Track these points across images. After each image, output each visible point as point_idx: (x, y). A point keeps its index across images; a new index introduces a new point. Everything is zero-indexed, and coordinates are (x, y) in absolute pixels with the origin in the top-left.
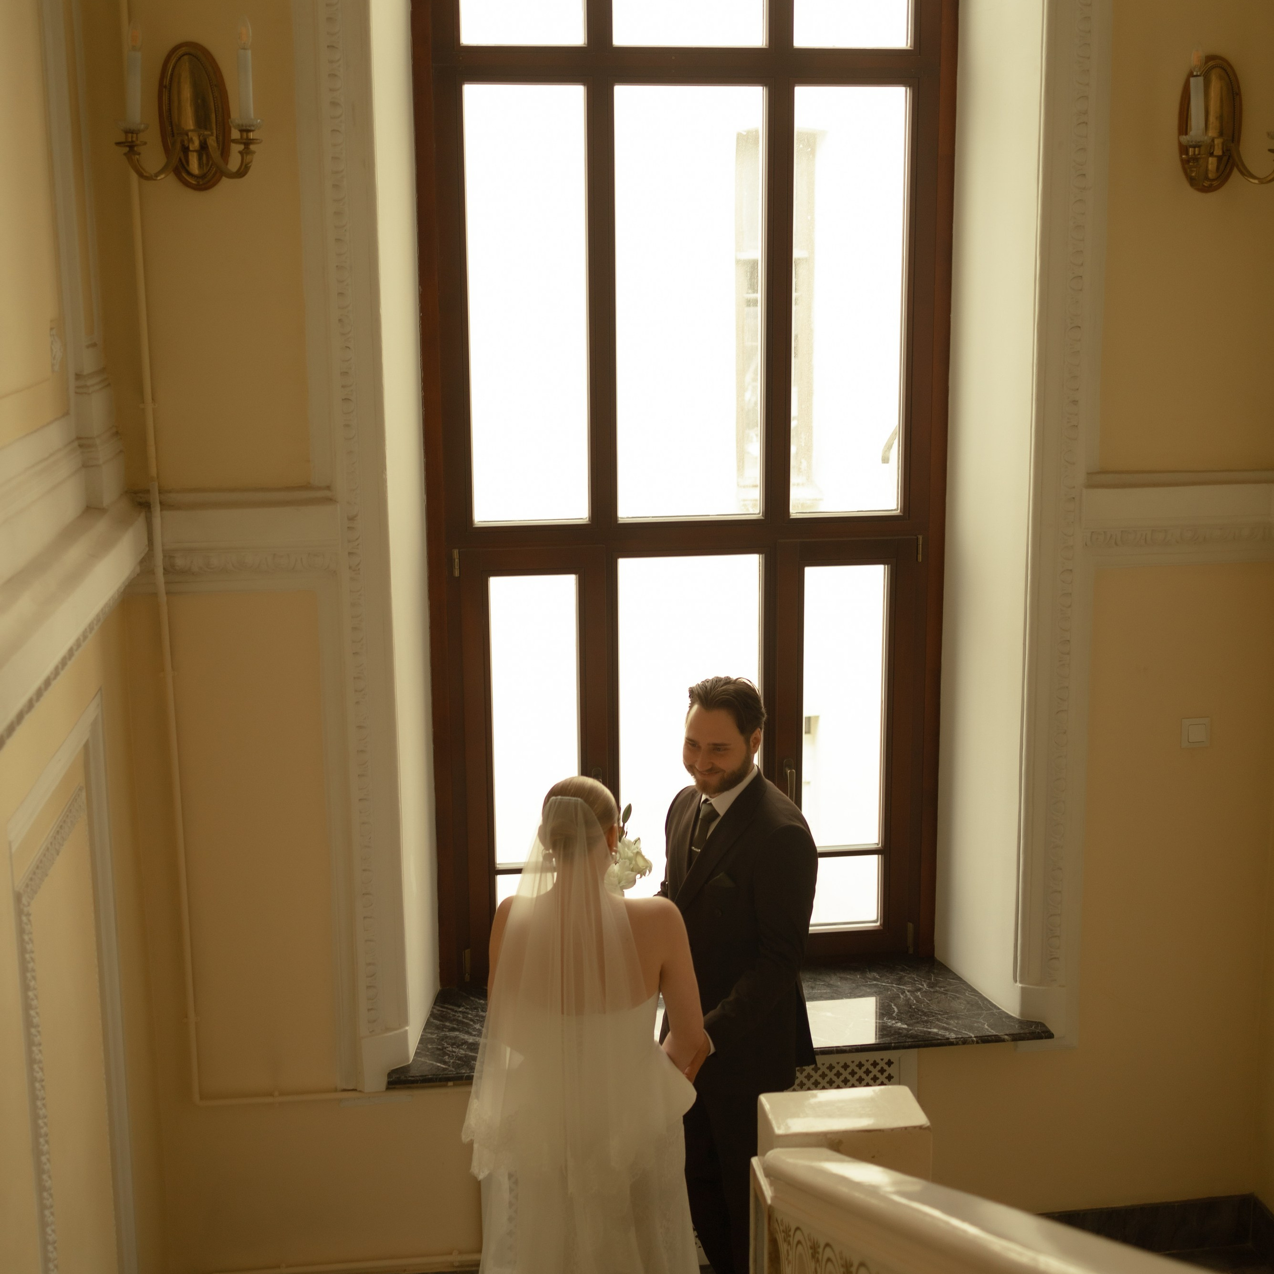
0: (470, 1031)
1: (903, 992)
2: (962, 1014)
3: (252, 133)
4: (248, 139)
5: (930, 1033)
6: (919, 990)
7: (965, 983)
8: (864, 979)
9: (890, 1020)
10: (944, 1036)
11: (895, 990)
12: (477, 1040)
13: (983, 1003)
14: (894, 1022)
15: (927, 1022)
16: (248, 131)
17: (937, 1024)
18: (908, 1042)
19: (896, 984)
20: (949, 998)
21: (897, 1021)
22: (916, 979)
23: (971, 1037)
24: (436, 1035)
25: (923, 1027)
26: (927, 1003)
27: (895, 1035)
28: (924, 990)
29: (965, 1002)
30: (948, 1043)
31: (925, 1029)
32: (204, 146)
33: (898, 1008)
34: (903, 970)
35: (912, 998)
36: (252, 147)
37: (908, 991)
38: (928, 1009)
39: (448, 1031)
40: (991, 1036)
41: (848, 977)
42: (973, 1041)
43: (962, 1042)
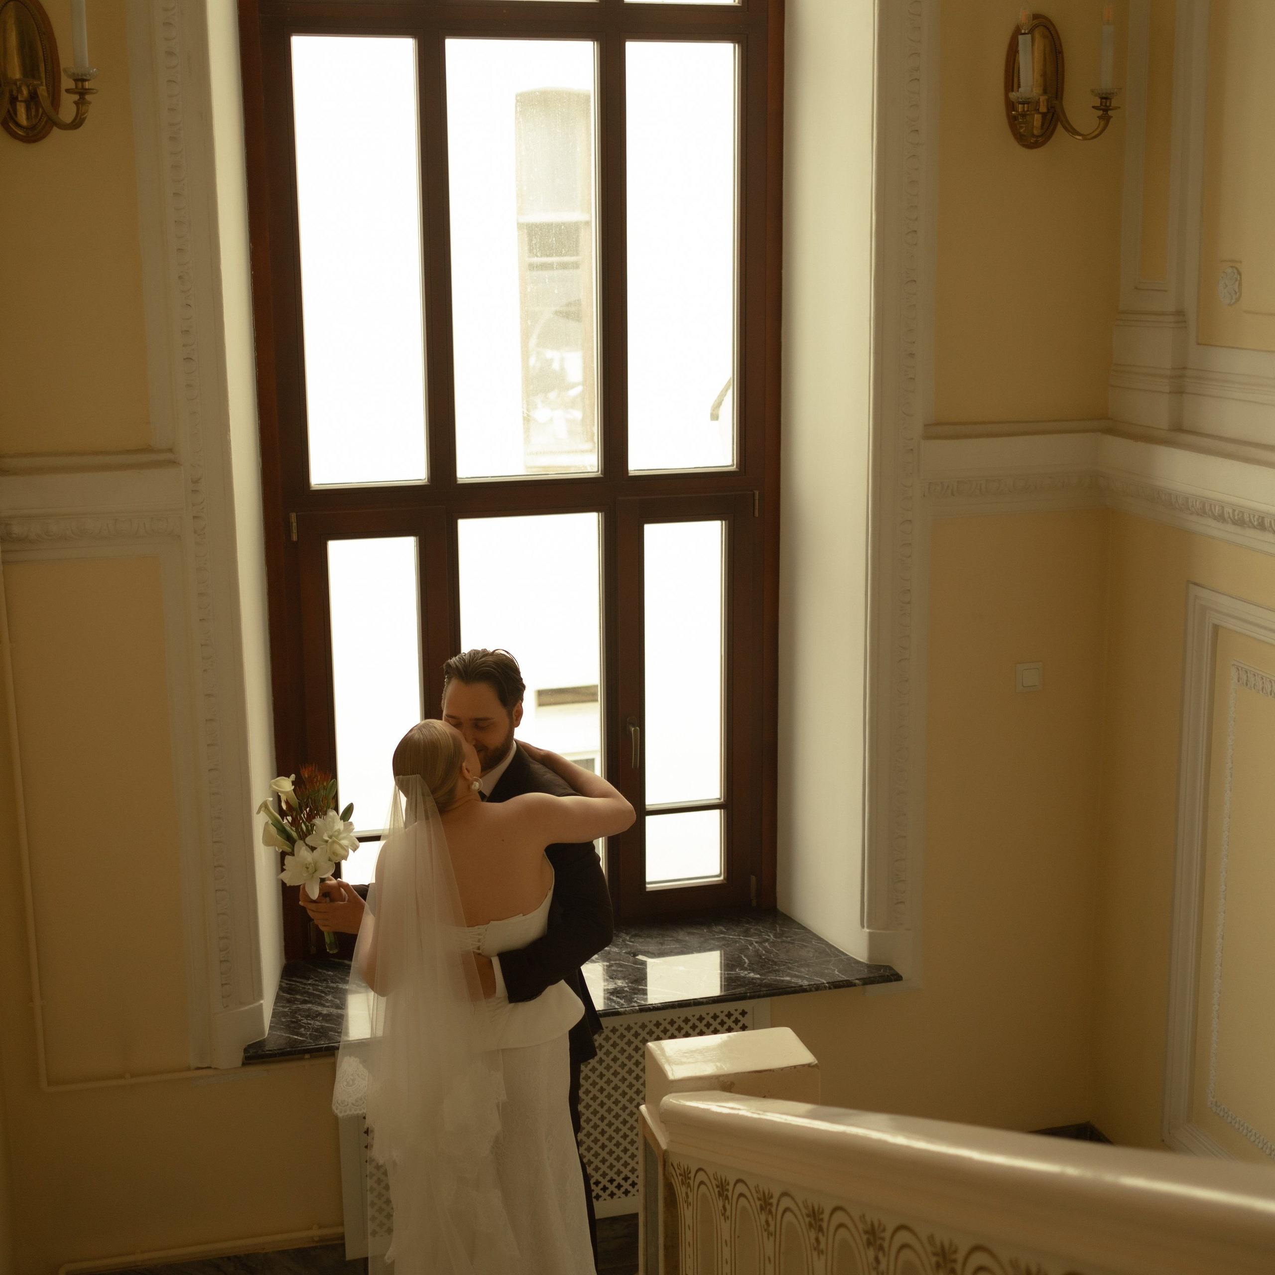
0: (324, 1002)
1: (751, 944)
2: (812, 961)
3: (87, 83)
4: (83, 88)
5: (783, 981)
6: (767, 940)
7: (810, 932)
8: (711, 933)
9: (742, 971)
10: (797, 983)
11: (743, 942)
12: (331, 1011)
13: (831, 951)
14: (746, 973)
15: (778, 971)
16: (84, 80)
17: (789, 972)
18: (763, 991)
19: (743, 936)
20: (796, 947)
21: (750, 971)
22: (762, 930)
23: (824, 983)
24: (288, 1008)
25: (776, 976)
26: (776, 952)
27: (750, 985)
28: (771, 940)
29: (813, 950)
30: (801, 990)
31: (778, 978)
32: (33, 96)
33: (748, 959)
34: (748, 922)
35: (760, 949)
36: (88, 97)
37: (756, 942)
38: (778, 959)
39: (300, 1004)
40: (842, 981)
41: (695, 931)
42: (825, 987)
43: (815, 988)
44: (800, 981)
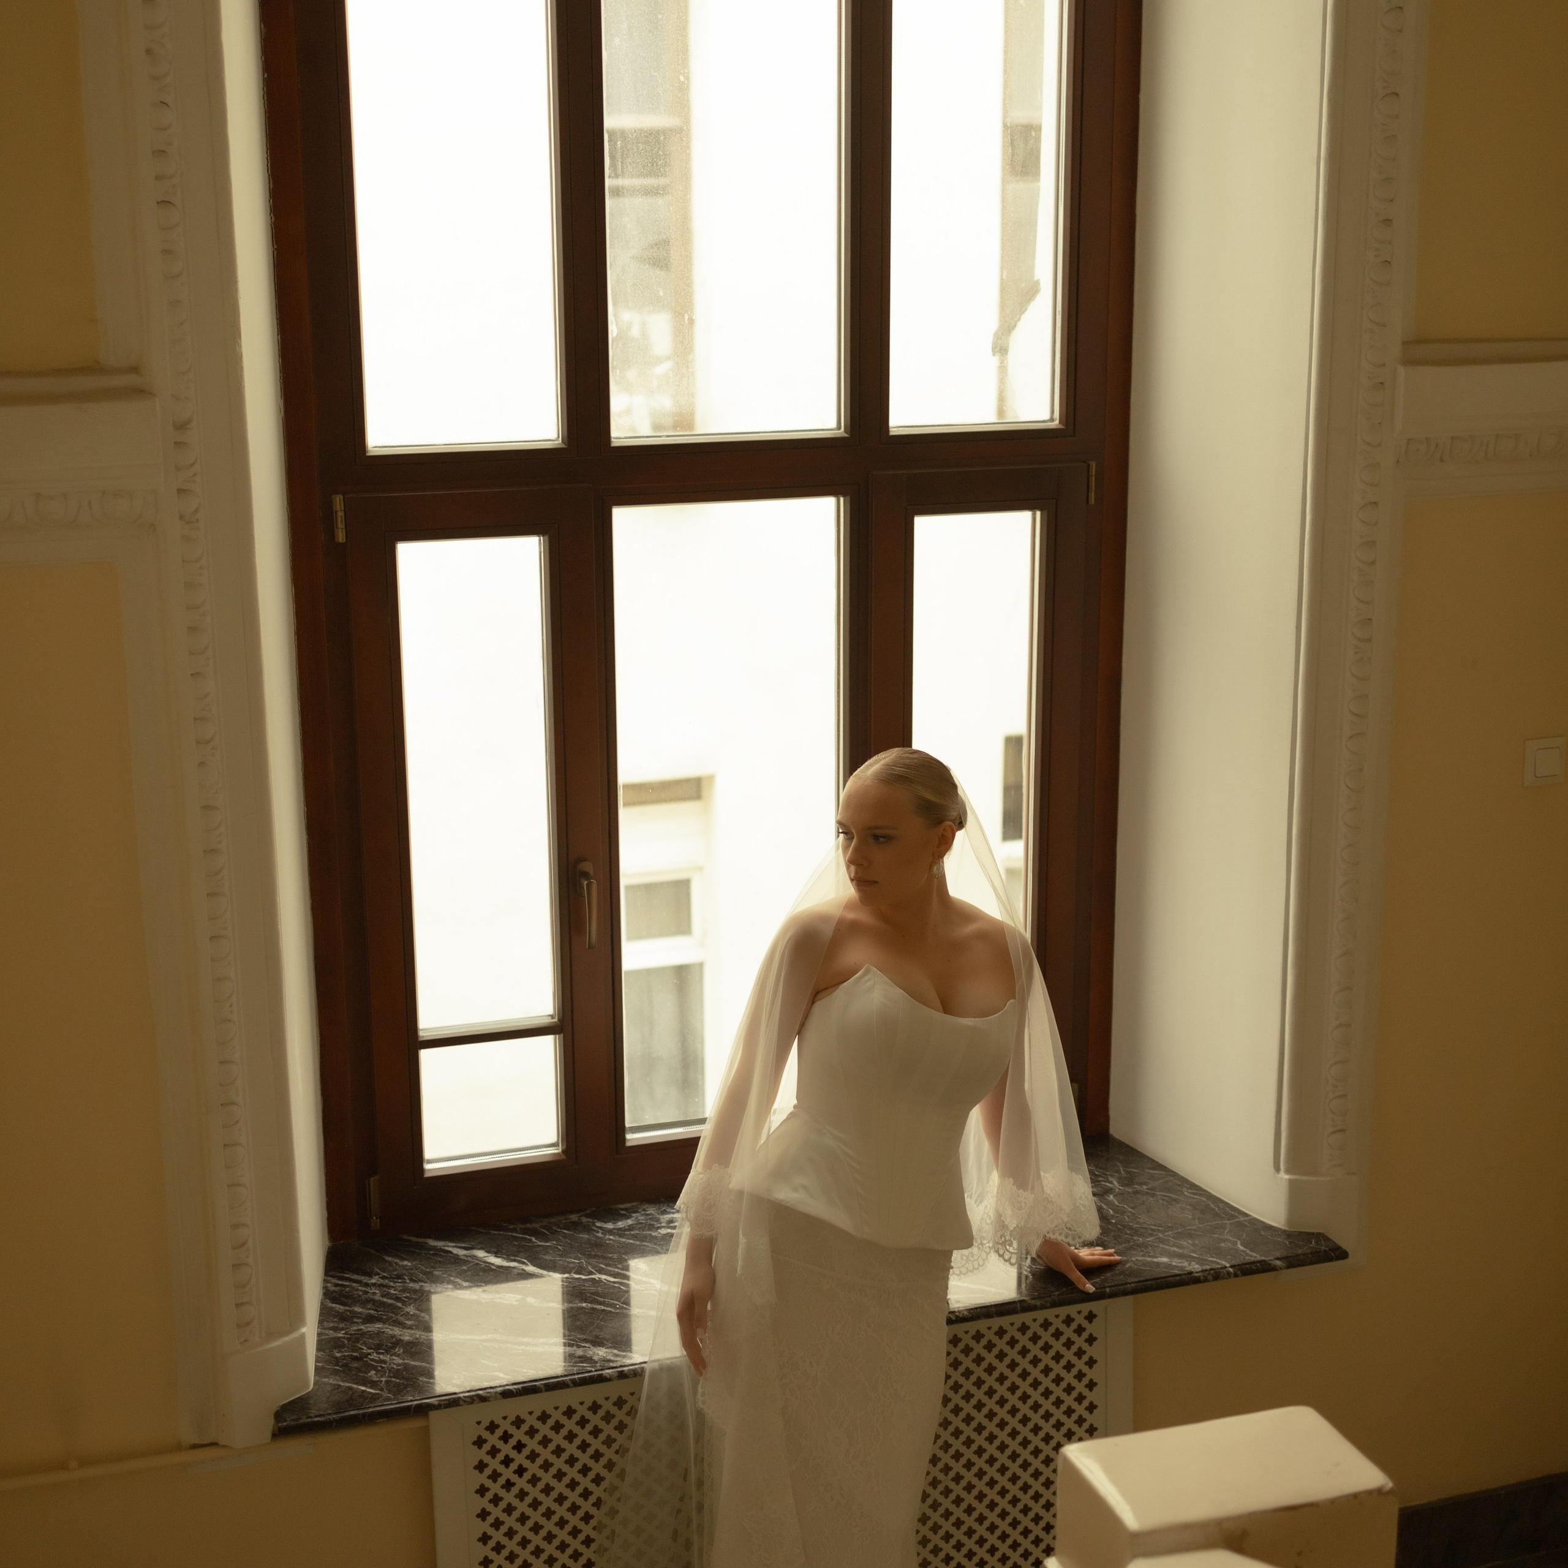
0: (404, 1320)
2: (1194, 1227)
5: (1158, 1264)
6: (1109, 1191)
7: (1174, 1174)
10: (1182, 1268)
12: (414, 1335)
13: (1219, 1207)
15: (1144, 1245)
17: (1163, 1248)
18: (1130, 1283)
20: (1161, 1202)
22: (1097, 1173)
23: (1226, 1267)
25: (1143, 1256)
28: (1117, 1190)
29: (1188, 1207)
30: (1188, 1280)
31: (1149, 1259)
38: (1138, 1223)
39: (363, 1323)
40: (1253, 1263)
42: (1229, 1273)
43: (1213, 1277)
44: (1186, 1264)
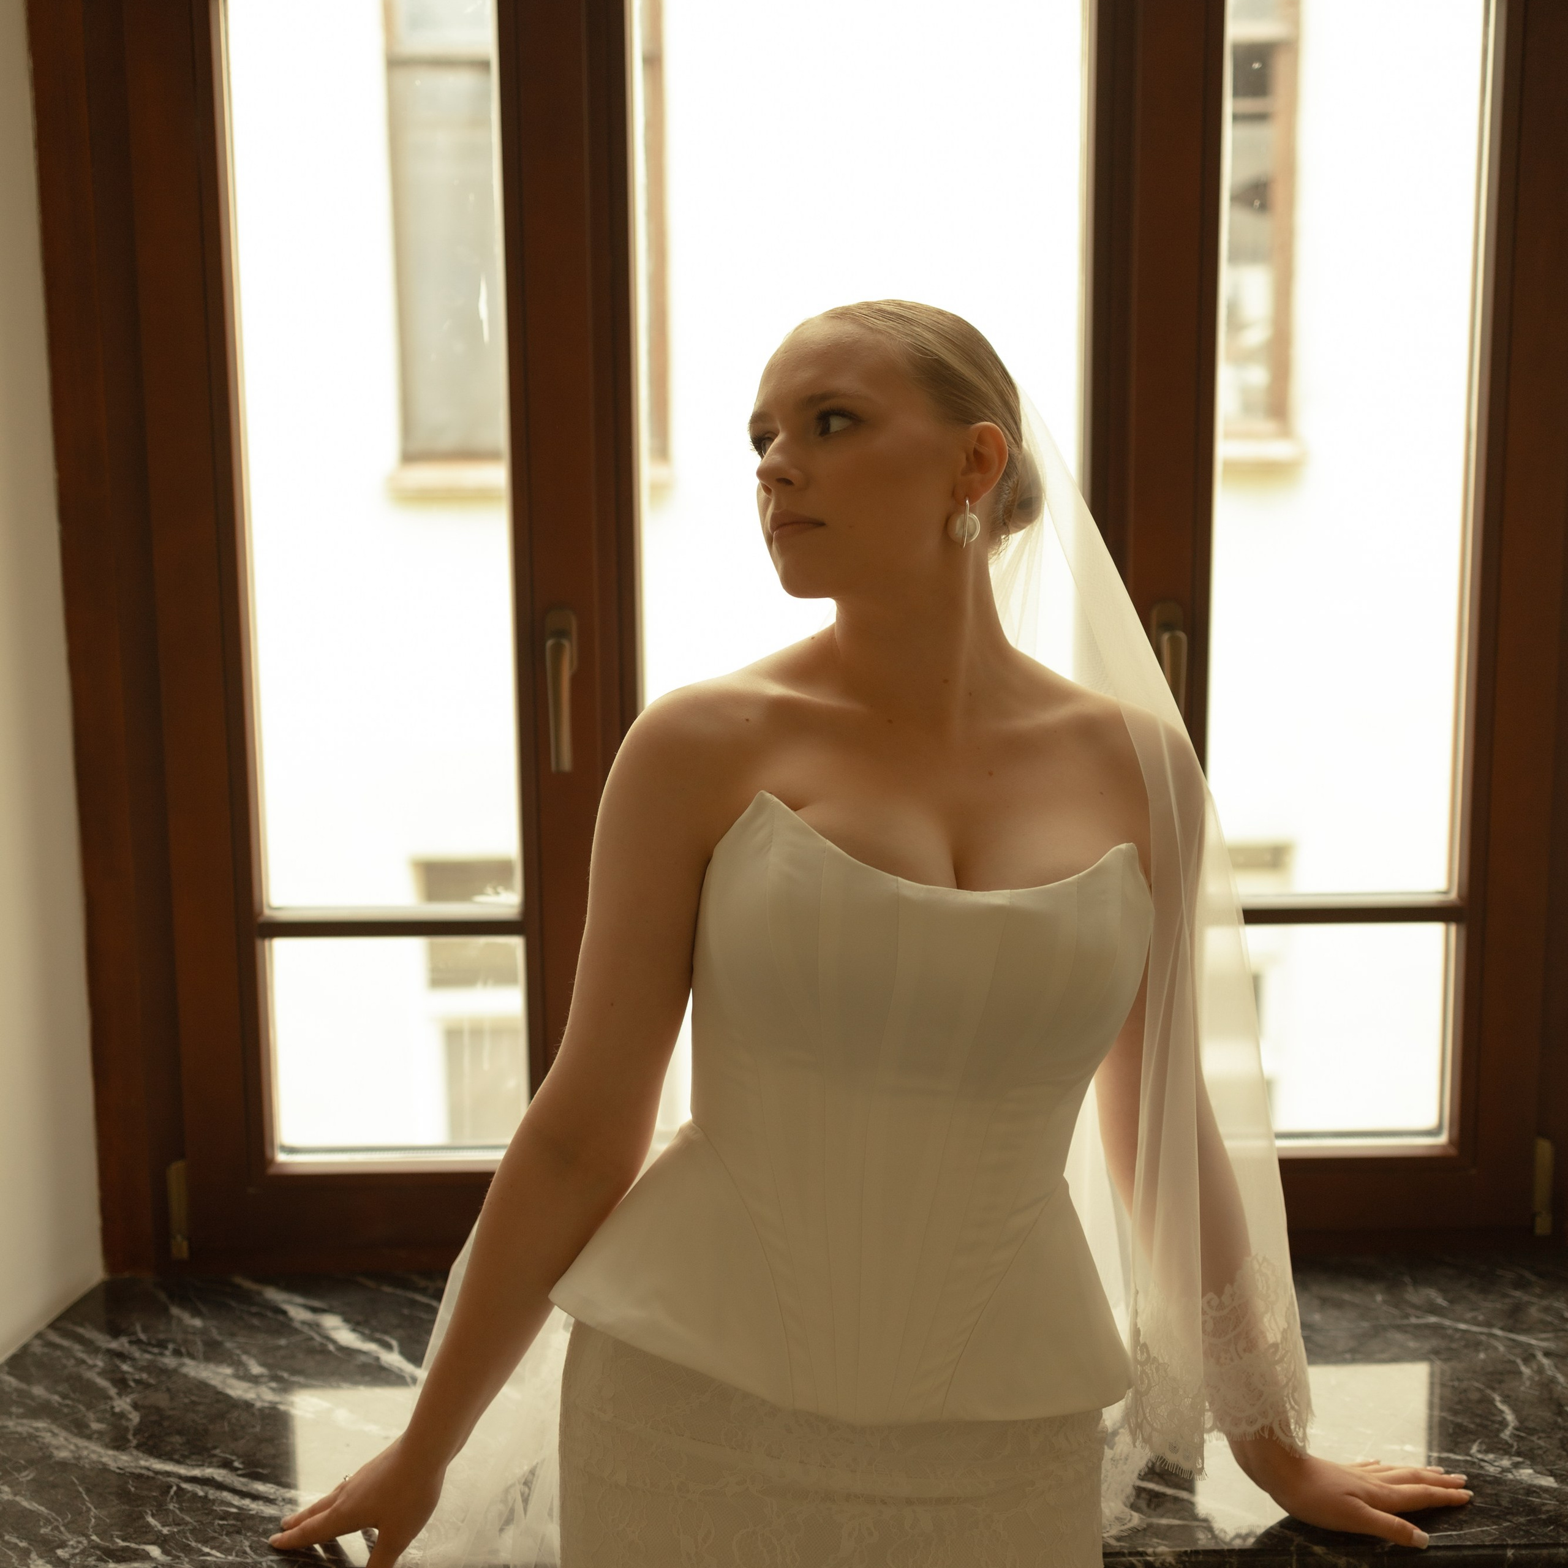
1: (1529, 1357)
8: (1396, 1306)
9: (1491, 1456)
11: (1501, 1348)
14: (1506, 1462)
19: (1502, 1329)
21: (1520, 1459)
27: (1518, 1514)
33: (1515, 1410)
34: (1521, 1284)
37: (1547, 1354)
41: (1347, 1297)
